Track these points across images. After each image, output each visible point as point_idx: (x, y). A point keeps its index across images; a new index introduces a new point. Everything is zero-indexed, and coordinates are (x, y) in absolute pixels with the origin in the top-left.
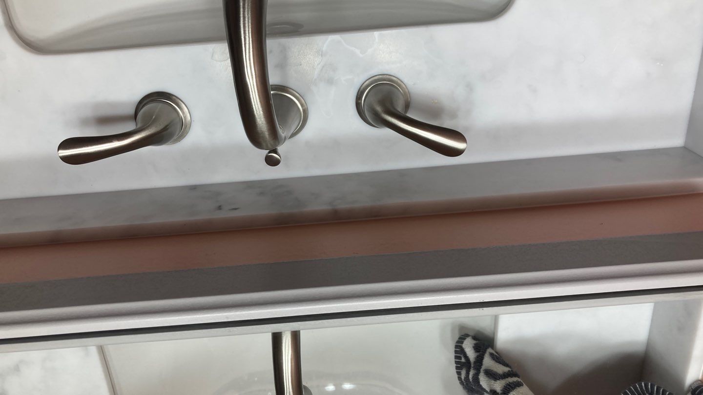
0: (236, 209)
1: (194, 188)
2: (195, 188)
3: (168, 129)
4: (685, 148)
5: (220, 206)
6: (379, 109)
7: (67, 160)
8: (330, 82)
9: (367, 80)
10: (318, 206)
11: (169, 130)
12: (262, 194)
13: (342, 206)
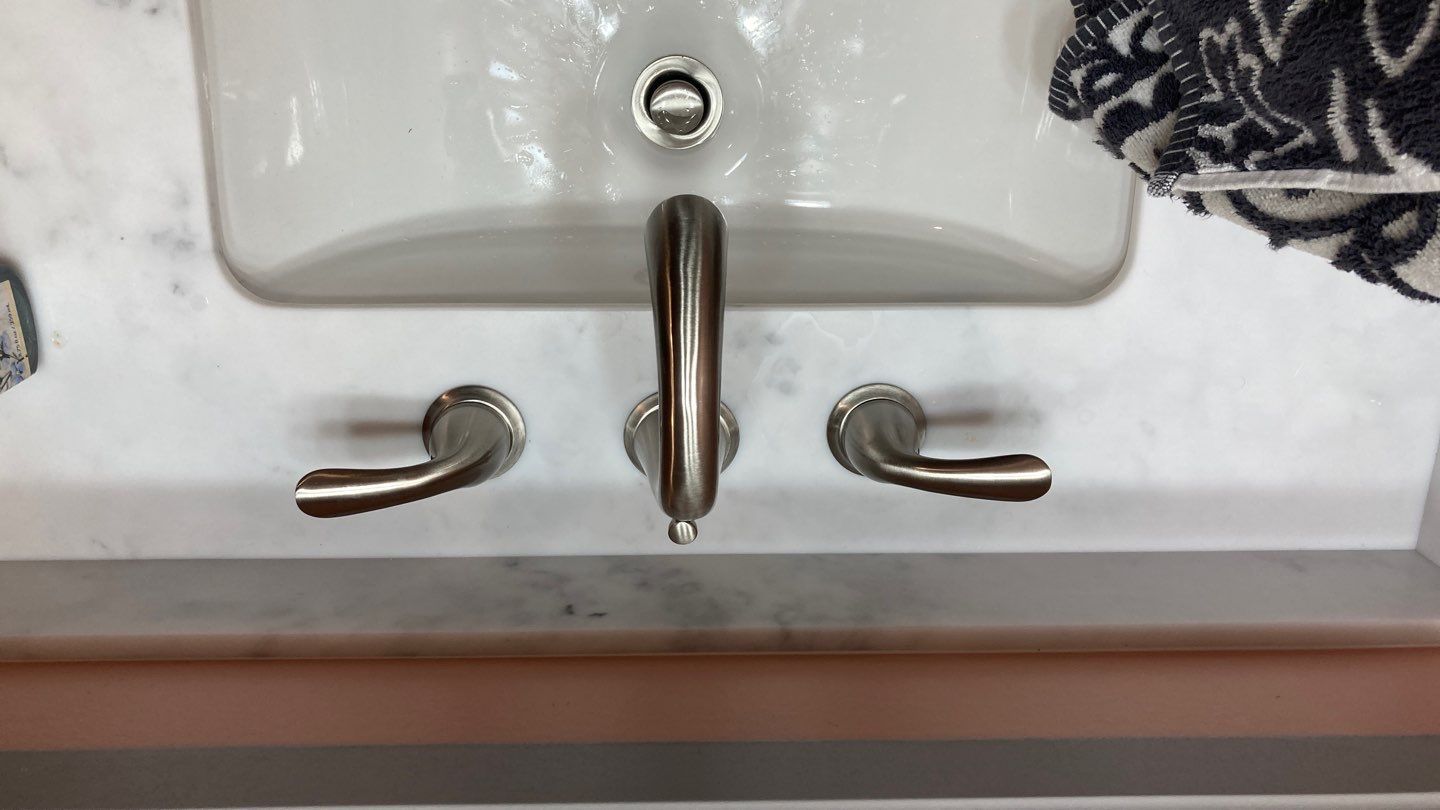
0: (601, 615)
1: (513, 563)
2: (516, 564)
3: (488, 459)
4: (1416, 552)
5: (569, 607)
6: (874, 454)
7: (311, 508)
8: (786, 389)
9: (850, 392)
10: (753, 622)
11: (490, 461)
12: (644, 585)
13: (801, 626)
